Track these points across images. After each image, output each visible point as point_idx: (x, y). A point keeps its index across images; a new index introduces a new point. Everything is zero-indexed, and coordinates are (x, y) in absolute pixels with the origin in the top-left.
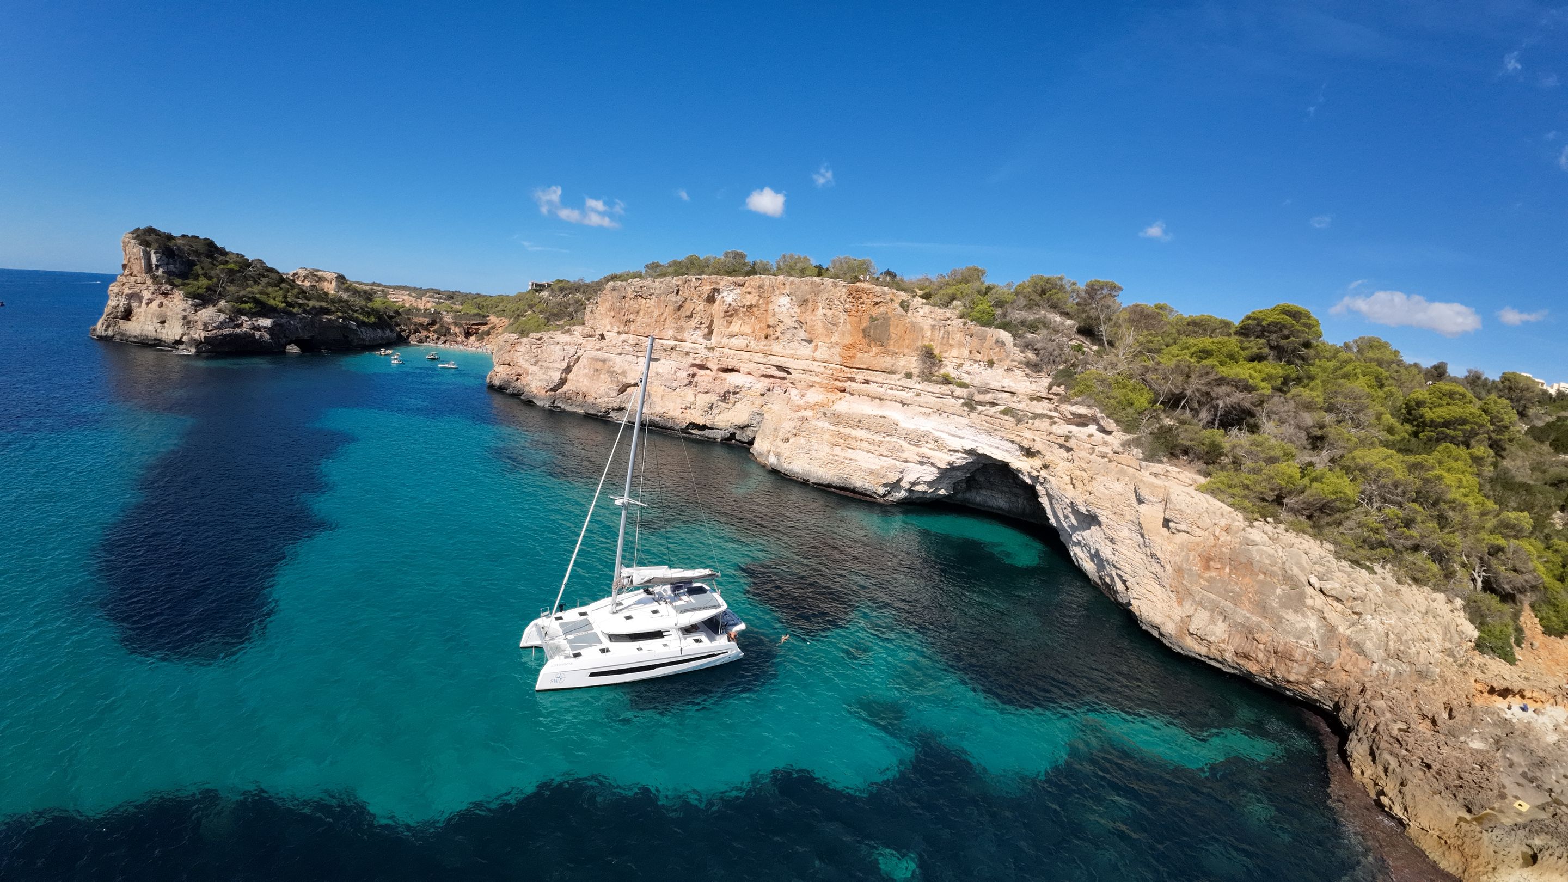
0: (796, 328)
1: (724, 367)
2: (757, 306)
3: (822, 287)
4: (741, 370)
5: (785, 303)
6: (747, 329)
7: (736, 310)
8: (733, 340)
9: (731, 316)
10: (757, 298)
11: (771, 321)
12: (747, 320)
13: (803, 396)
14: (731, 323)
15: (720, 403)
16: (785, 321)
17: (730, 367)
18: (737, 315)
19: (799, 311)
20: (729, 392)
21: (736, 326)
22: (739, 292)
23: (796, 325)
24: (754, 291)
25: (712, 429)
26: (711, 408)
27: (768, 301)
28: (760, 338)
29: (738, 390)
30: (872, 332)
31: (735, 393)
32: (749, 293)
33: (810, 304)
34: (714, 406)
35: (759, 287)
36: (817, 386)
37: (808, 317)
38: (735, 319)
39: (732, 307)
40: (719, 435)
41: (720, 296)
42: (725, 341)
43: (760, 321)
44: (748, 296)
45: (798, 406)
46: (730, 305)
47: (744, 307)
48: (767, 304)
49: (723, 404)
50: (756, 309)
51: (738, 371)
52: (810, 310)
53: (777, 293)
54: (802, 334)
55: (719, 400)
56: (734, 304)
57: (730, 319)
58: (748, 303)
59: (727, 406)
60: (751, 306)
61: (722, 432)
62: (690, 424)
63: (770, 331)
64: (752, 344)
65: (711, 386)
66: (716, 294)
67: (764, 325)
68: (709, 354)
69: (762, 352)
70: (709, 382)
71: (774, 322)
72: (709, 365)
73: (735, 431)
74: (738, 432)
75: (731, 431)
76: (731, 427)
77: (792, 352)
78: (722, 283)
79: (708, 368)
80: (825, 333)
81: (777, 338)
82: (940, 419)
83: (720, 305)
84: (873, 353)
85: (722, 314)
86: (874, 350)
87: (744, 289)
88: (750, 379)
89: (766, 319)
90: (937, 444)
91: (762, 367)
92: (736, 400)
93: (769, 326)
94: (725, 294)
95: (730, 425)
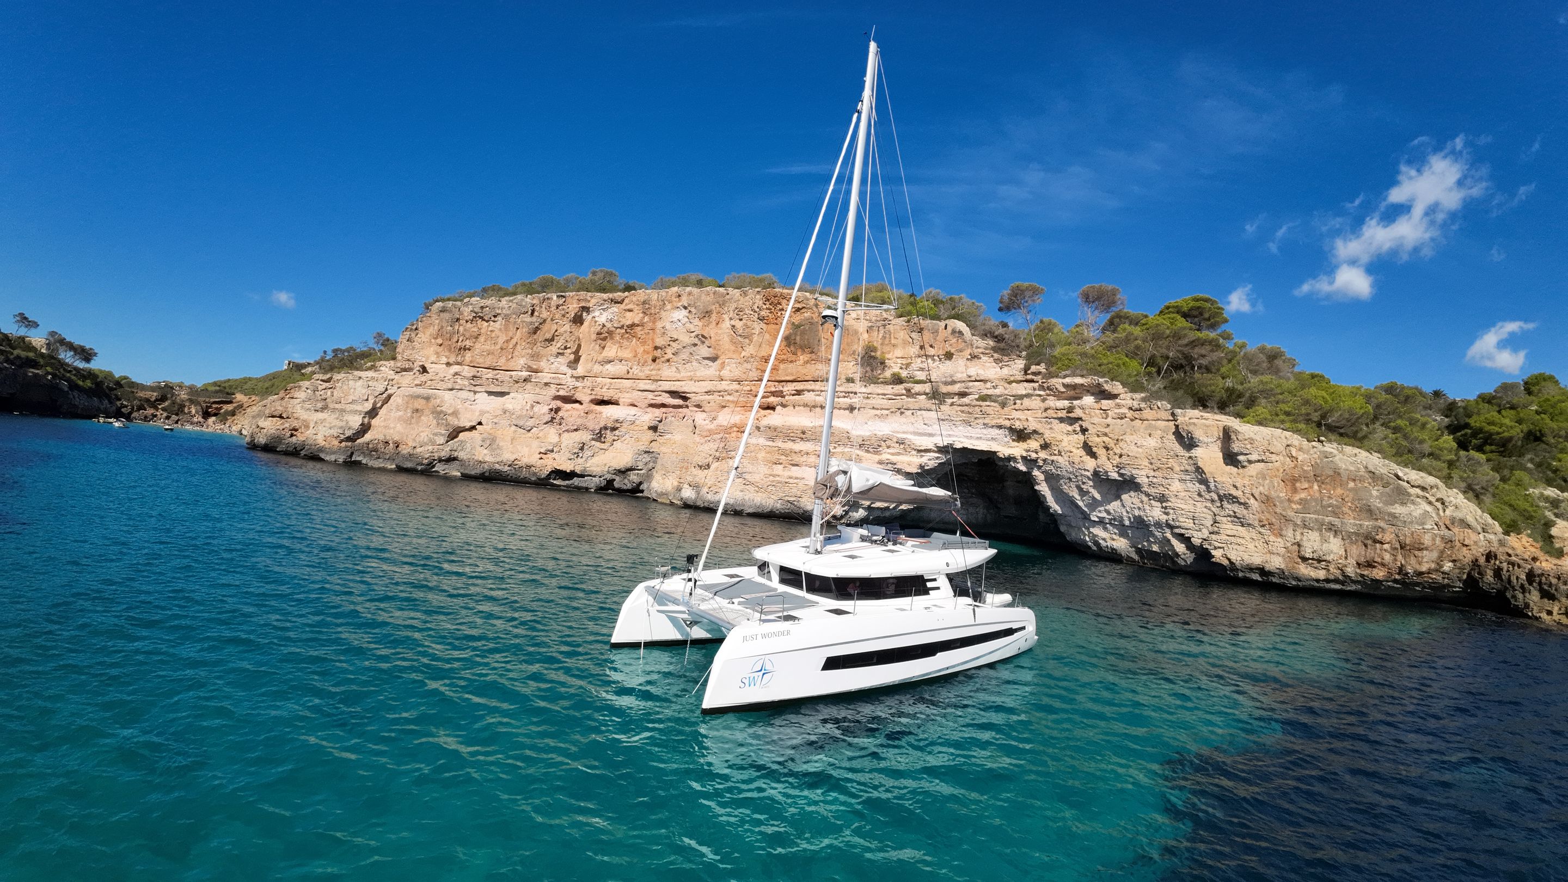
0: (695, 345)
1: (599, 397)
2: (641, 325)
3: (728, 297)
4: (621, 401)
5: (681, 317)
6: (626, 354)
7: (610, 333)
8: (609, 366)
9: (604, 339)
10: (641, 315)
11: (660, 342)
12: (625, 343)
13: (714, 419)
14: (603, 348)
15: (593, 443)
16: (681, 338)
17: (605, 399)
18: (612, 338)
19: (700, 324)
20: (606, 428)
21: (611, 350)
22: (616, 310)
23: (696, 340)
24: (636, 308)
25: (582, 476)
26: (582, 449)
27: (655, 318)
28: (646, 362)
29: (618, 425)
30: (798, 338)
31: (614, 429)
32: (630, 310)
33: (714, 316)
34: (586, 447)
35: (644, 303)
36: (732, 405)
37: (711, 331)
38: (609, 343)
39: (605, 329)
40: (593, 483)
41: (590, 317)
42: (597, 368)
43: (644, 343)
44: (628, 314)
45: (709, 431)
46: (604, 326)
47: (622, 327)
48: (654, 322)
49: (598, 444)
50: (639, 328)
51: (616, 403)
52: (714, 323)
53: (669, 306)
54: (704, 351)
55: (593, 439)
56: (609, 325)
57: (604, 343)
58: (629, 322)
59: (603, 446)
60: (632, 326)
61: (596, 480)
62: (552, 472)
63: (658, 353)
64: (636, 371)
65: (579, 421)
66: (585, 314)
67: (649, 347)
68: (578, 384)
69: (648, 378)
70: (579, 416)
71: (663, 343)
72: (578, 396)
73: (614, 477)
74: (617, 479)
75: (609, 477)
76: (608, 472)
77: (689, 374)
78: (593, 301)
79: (576, 401)
80: (733, 348)
81: (668, 361)
82: (902, 419)
83: (590, 326)
84: (801, 362)
85: (594, 336)
86: (803, 358)
87: (623, 306)
88: (633, 410)
89: (653, 340)
90: (902, 446)
91: (650, 395)
92: (616, 438)
93: (656, 348)
94: (597, 313)
95: (606, 469)
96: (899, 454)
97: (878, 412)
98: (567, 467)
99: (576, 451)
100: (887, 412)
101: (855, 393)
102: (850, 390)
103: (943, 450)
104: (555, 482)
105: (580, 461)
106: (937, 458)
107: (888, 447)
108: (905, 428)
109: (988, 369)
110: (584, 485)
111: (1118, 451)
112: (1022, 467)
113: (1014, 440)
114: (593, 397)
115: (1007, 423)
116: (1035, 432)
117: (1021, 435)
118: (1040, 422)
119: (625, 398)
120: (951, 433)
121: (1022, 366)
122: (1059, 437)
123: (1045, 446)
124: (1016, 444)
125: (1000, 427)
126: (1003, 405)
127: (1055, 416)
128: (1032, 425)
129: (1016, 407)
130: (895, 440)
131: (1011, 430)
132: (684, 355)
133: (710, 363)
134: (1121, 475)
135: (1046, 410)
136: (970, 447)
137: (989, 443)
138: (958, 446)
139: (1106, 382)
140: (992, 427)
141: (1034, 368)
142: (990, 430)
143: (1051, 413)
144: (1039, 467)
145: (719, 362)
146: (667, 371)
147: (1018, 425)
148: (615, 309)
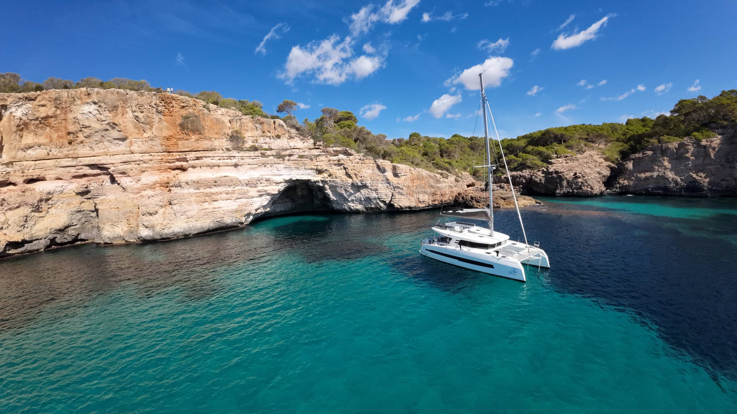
0: (107, 130)
1: (30, 177)
2: (55, 116)
3: (128, 96)
4: (47, 177)
5: (91, 110)
6: (42, 140)
7: (26, 124)
8: (30, 151)
9: (22, 130)
10: (54, 109)
11: (72, 128)
12: (40, 131)
13: (139, 180)
14: (22, 137)
15: (33, 214)
16: (93, 125)
17: (35, 177)
18: (27, 128)
19: (110, 115)
20: (41, 200)
21: (29, 139)
22: (31, 106)
23: (108, 127)
24: (48, 104)
25: (31, 242)
26: (26, 221)
27: (66, 110)
28: (63, 144)
29: (50, 196)
30: (189, 125)
31: (48, 200)
32: (43, 106)
33: (120, 109)
34: (29, 219)
35: (56, 99)
36: (149, 170)
37: (119, 120)
38: (25, 133)
39: (22, 122)
40: (41, 245)
41: (8, 113)
42: (21, 154)
43: (57, 130)
44: (42, 109)
45: (138, 189)
46: (21, 119)
47: (37, 119)
48: (65, 114)
49: (37, 214)
50: (53, 119)
51: (43, 179)
52: (120, 114)
53: (79, 102)
54: (115, 134)
55: (33, 211)
56: (24, 118)
57: (21, 133)
58: (43, 115)
59: (41, 215)
60: (47, 118)
61: (43, 241)
62: (7, 245)
63: (71, 137)
64: (55, 152)
65: (20, 200)
66: (3, 111)
67: (63, 133)
68: (9, 169)
69: (67, 157)
70: (19, 196)
71: (75, 129)
72: (12, 179)
73: (55, 235)
74: (58, 236)
75: (51, 236)
76: (50, 233)
77: (103, 151)
78: (10, 100)
79: (11, 184)
80: (137, 131)
81: (82, 142)
82: (265, 169)
83: (9, 120)
84: (193, 139)
85: (14, 129)
86: (194, 137)
87: (36, 102)
88: (60, 183)
89: (66, 128)
90: (269, 182)
91: (73, 170)
92: (50, 206)
93: (69, 133)
94: (13, 110)
95: (48, 231)
96: (267, 186)
97: (251, 166)
98: (18, 238)
99: (22, 223)
100: (256, 166)
101: (234, 157)
102: (231, 155)
103: (286, 181)
104: (10, 252)
105: (26, 230)
106: (284, 185)
107: (261, 183)
108: (267, 173)
109: (297, 143)
110: (36, 248)
111: (360, 175)
112: (321, 185)
113: (317, 174)
114: (25, 178)
115: (315, 167)
116: (326, 170)
117: (320, 172)
118: (327, 166)
119: (50, 174)
120: (290, 173)
121: (313, 142)
122: (335, 171)
123: (330, 175)
124: (318, 175)
125: (312, 169)
126: (312, 160)
127: (333, 163)
128: (325, 168)
129: (317, 160)
130: (264, 179)
131: (317, 170)
132: (97, 137)
133: (121, 142)
134: (362, 183)
135: (329, 161)
136: (300, 179)
137: (307, 176)
138: (294, 179)
139: (349, 149)
140: (309, 169)
141: (318, 143)
142: (308, 171)
143: (331, 162)
144: (327, 184)
145: (128, 141)
146: (82, 150)
147: (320, 168)
148: (29, 105)
